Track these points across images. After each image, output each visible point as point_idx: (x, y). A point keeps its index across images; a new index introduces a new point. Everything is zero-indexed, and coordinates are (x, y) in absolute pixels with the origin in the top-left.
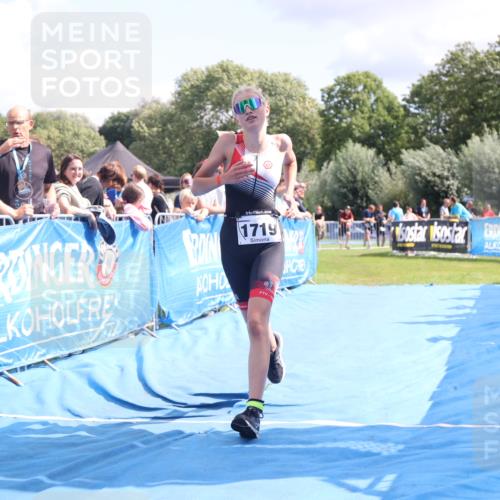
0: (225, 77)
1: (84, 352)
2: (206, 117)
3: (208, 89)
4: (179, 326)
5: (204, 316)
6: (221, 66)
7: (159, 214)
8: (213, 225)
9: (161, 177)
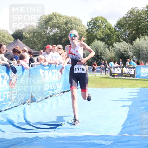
0: (55, 18)
1: (6, 110)
2: (48, 31)
3: (49, 22)
4: (38, 101)
5: (46, 98)
6: (53, 14)
7: (32, 64)
8: (50, 67)
9: (32, 51)
